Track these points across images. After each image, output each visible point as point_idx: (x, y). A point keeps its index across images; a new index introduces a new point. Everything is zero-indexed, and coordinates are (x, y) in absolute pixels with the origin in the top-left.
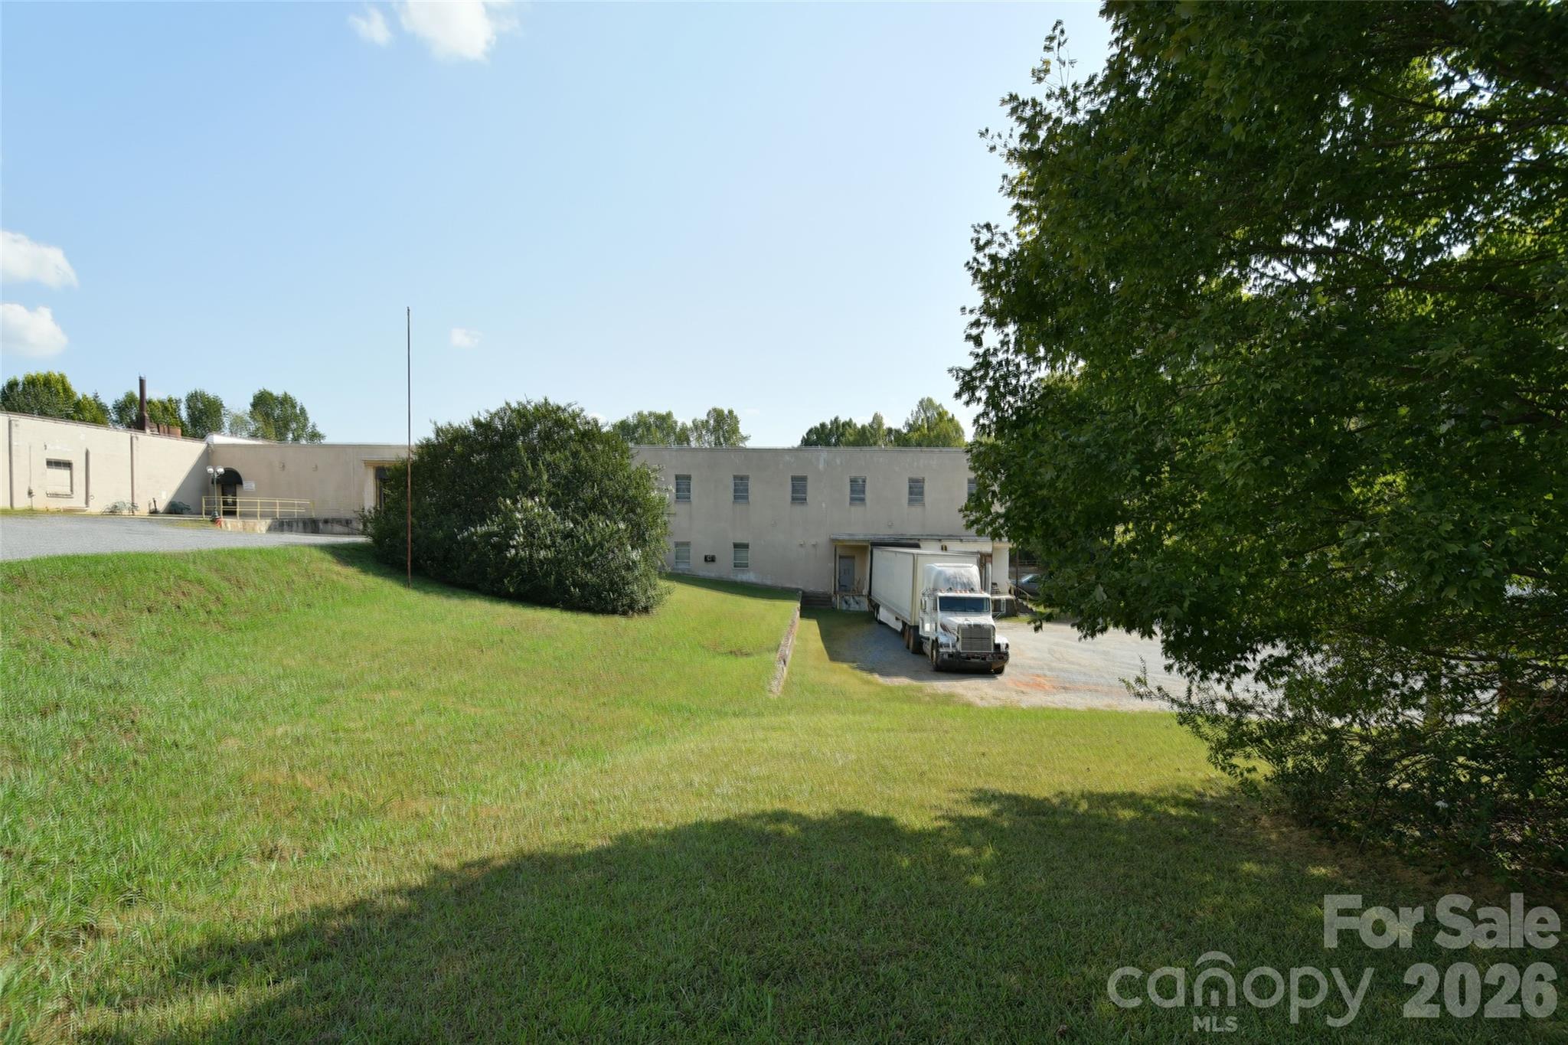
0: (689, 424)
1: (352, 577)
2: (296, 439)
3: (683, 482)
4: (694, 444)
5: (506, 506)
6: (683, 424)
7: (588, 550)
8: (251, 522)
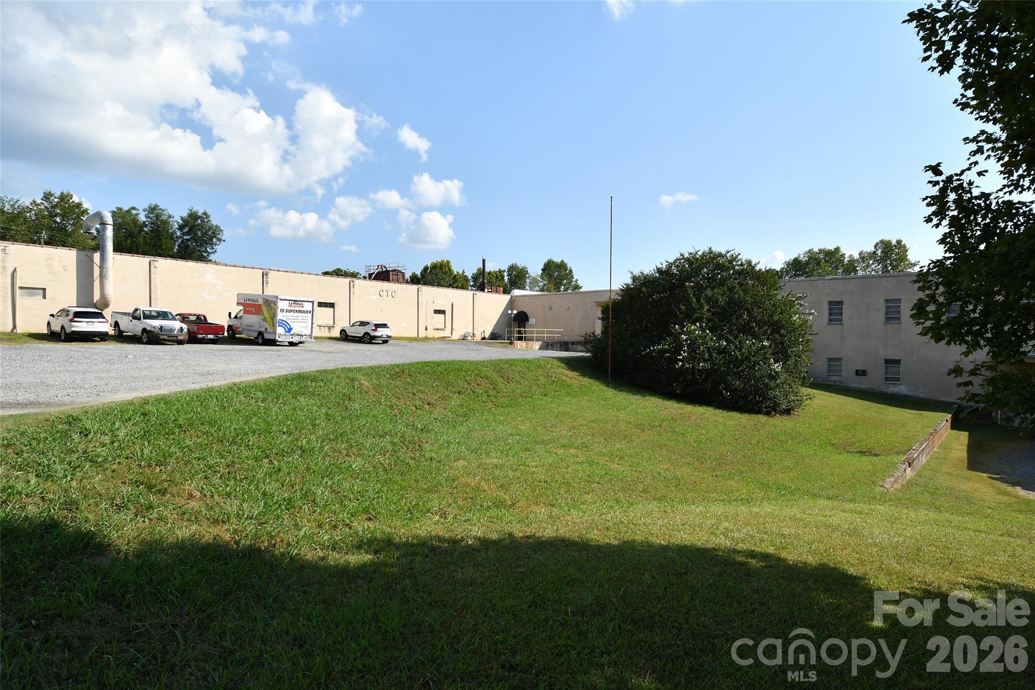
0: (856, 256)
1: (574, 378)
2: (566, 290)
3: (835, 310)
4: (860, 273)
5: (675, 330)
6: (851, 256)
7: (738, 363)
8: (530, 343)
